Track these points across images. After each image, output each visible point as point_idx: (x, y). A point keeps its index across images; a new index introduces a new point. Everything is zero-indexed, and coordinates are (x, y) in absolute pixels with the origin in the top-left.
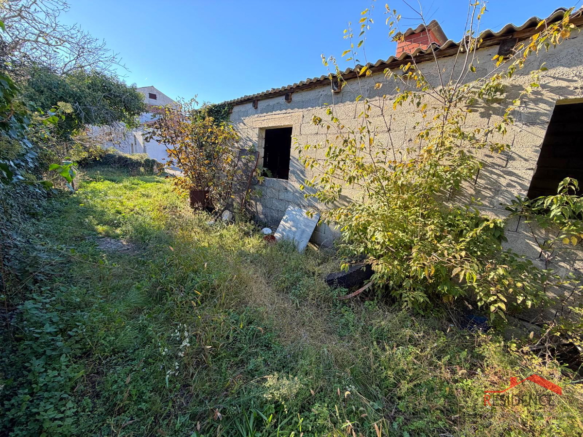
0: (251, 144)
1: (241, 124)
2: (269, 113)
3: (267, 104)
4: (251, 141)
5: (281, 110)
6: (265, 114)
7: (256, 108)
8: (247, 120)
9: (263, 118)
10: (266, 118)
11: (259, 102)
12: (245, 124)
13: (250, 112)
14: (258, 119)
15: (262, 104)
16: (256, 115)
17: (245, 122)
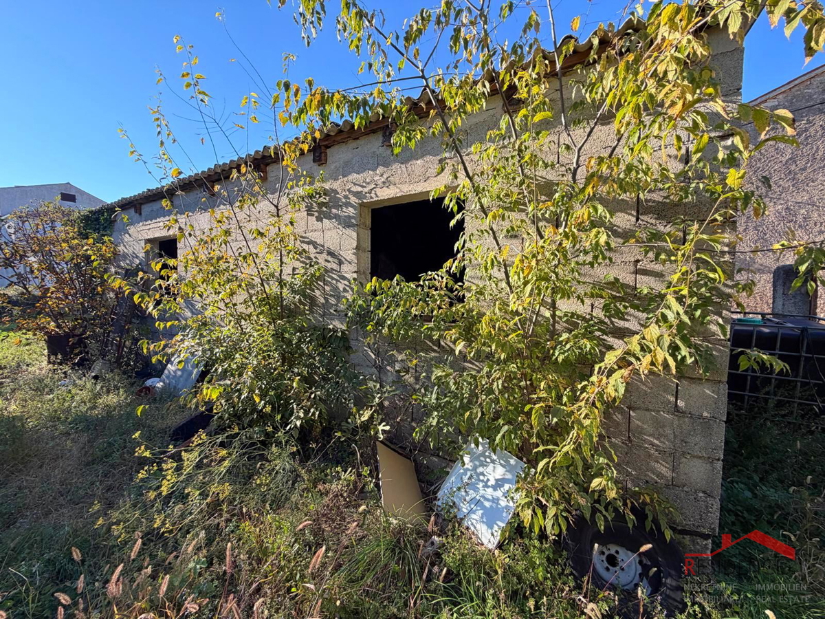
0: (138, 262)
1: (127, 235)
2: (154, 221)
3: (150, 209)
4: (137, 257)
5: (164, 217)
6: (149, 222)
7: (140, 214)
8: (132, 230)
9: (148, 227)
10: (151, 226)
11: (143, 207)
12: (130, 236)
13: (135, 219)
14: (144, 228)
15: (146, 209)
16: (141, 224)
17: (130, 232)
